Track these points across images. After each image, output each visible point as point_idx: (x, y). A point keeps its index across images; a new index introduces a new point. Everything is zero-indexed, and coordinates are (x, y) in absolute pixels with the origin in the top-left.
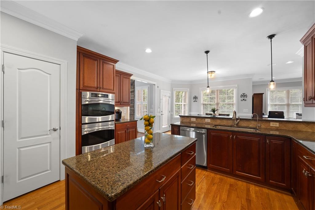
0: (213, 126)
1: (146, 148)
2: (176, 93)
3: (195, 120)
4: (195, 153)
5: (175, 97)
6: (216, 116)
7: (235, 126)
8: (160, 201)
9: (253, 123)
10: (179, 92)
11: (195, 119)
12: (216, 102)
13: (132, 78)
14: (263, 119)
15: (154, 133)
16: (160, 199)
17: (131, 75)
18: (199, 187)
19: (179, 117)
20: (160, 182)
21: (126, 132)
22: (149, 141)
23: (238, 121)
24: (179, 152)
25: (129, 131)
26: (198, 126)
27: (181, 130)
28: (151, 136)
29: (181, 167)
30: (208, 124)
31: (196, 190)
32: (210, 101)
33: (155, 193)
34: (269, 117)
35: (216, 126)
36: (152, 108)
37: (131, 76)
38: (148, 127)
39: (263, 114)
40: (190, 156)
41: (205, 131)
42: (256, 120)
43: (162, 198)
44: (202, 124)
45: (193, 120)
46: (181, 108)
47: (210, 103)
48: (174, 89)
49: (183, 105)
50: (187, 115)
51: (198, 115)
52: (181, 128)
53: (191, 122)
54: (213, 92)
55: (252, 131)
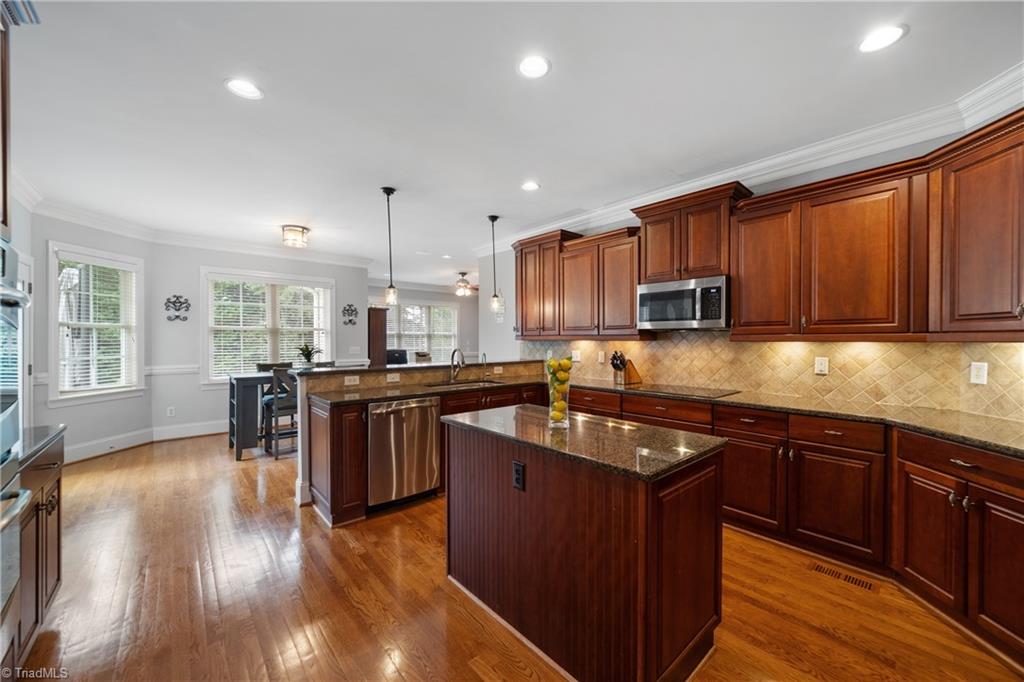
3: (358, 382)
7: (452, 381)
11: (357, 377)
12: (269, 326)
30: (395, 387)
41: (436, 401)
44: (380, 389)
45: (352, 381)
53: (345, 389)
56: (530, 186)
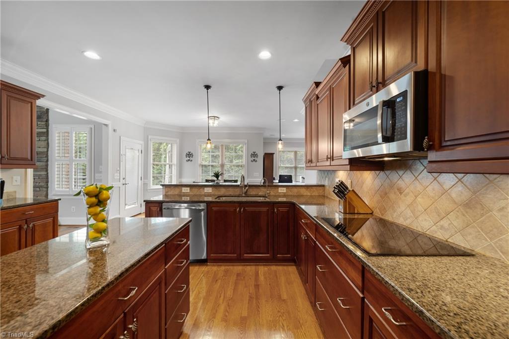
0: (216, 197)
1: (89, 249)
2: (153, 146)
3: (189, 191)
4: (188, 240)
5: (152, 152)
6: (221, 184)
7: (243, 195)
8: (126, 332)
9: (263, 190)
10: (161, 144)
11: (189, 188)
12: (220, 163)
13: (40, 102)
14: (274, 184)
15: (109, 219)
16: (125, 328)
17: (38, 96)
18: (195, 292)
19: (161, 187)
20: (126, 299)
21: (20, 228)
22: (99, 235)
23: (247, 188)
24: (162, 243)
25: (31, 226)
26: (194, 200)
27: (164, 209)
28: (104, 225)
29: (165, 266)
30: (209, 195)
31: (191, 299)
32: (213, 161)
33: (115, 323)
34: (280, 182)
35: (219, 197)
36: (101, 172)
37: (40, 98)
38: (95, 207)
39: (274, 179)
40: (179, 247)
41: (204, 206)
42: (265, 186)
43: (130, 326)
44: (200, 196)
45: (186, 190)
46: (165, 171)
47: (213, 164)
48: (150, 137)
49: (168, 166)
50: (175, 184)
51: (194, 182)
52: (164, 206)
53: (182, 194)
54: (216, 147)
55: (262, 199)
56: (265, 55)
